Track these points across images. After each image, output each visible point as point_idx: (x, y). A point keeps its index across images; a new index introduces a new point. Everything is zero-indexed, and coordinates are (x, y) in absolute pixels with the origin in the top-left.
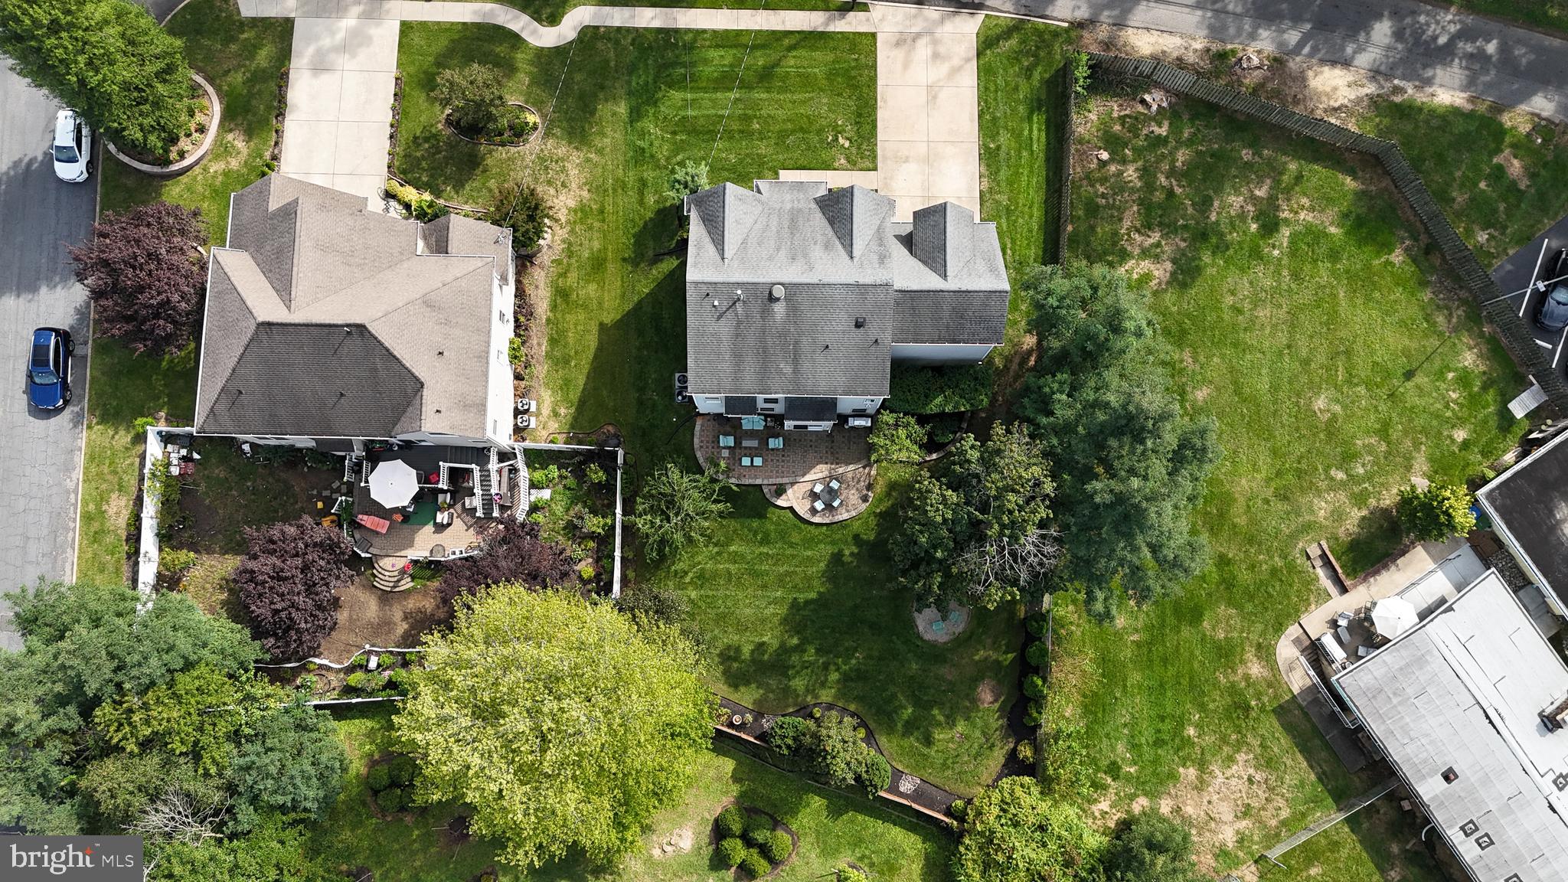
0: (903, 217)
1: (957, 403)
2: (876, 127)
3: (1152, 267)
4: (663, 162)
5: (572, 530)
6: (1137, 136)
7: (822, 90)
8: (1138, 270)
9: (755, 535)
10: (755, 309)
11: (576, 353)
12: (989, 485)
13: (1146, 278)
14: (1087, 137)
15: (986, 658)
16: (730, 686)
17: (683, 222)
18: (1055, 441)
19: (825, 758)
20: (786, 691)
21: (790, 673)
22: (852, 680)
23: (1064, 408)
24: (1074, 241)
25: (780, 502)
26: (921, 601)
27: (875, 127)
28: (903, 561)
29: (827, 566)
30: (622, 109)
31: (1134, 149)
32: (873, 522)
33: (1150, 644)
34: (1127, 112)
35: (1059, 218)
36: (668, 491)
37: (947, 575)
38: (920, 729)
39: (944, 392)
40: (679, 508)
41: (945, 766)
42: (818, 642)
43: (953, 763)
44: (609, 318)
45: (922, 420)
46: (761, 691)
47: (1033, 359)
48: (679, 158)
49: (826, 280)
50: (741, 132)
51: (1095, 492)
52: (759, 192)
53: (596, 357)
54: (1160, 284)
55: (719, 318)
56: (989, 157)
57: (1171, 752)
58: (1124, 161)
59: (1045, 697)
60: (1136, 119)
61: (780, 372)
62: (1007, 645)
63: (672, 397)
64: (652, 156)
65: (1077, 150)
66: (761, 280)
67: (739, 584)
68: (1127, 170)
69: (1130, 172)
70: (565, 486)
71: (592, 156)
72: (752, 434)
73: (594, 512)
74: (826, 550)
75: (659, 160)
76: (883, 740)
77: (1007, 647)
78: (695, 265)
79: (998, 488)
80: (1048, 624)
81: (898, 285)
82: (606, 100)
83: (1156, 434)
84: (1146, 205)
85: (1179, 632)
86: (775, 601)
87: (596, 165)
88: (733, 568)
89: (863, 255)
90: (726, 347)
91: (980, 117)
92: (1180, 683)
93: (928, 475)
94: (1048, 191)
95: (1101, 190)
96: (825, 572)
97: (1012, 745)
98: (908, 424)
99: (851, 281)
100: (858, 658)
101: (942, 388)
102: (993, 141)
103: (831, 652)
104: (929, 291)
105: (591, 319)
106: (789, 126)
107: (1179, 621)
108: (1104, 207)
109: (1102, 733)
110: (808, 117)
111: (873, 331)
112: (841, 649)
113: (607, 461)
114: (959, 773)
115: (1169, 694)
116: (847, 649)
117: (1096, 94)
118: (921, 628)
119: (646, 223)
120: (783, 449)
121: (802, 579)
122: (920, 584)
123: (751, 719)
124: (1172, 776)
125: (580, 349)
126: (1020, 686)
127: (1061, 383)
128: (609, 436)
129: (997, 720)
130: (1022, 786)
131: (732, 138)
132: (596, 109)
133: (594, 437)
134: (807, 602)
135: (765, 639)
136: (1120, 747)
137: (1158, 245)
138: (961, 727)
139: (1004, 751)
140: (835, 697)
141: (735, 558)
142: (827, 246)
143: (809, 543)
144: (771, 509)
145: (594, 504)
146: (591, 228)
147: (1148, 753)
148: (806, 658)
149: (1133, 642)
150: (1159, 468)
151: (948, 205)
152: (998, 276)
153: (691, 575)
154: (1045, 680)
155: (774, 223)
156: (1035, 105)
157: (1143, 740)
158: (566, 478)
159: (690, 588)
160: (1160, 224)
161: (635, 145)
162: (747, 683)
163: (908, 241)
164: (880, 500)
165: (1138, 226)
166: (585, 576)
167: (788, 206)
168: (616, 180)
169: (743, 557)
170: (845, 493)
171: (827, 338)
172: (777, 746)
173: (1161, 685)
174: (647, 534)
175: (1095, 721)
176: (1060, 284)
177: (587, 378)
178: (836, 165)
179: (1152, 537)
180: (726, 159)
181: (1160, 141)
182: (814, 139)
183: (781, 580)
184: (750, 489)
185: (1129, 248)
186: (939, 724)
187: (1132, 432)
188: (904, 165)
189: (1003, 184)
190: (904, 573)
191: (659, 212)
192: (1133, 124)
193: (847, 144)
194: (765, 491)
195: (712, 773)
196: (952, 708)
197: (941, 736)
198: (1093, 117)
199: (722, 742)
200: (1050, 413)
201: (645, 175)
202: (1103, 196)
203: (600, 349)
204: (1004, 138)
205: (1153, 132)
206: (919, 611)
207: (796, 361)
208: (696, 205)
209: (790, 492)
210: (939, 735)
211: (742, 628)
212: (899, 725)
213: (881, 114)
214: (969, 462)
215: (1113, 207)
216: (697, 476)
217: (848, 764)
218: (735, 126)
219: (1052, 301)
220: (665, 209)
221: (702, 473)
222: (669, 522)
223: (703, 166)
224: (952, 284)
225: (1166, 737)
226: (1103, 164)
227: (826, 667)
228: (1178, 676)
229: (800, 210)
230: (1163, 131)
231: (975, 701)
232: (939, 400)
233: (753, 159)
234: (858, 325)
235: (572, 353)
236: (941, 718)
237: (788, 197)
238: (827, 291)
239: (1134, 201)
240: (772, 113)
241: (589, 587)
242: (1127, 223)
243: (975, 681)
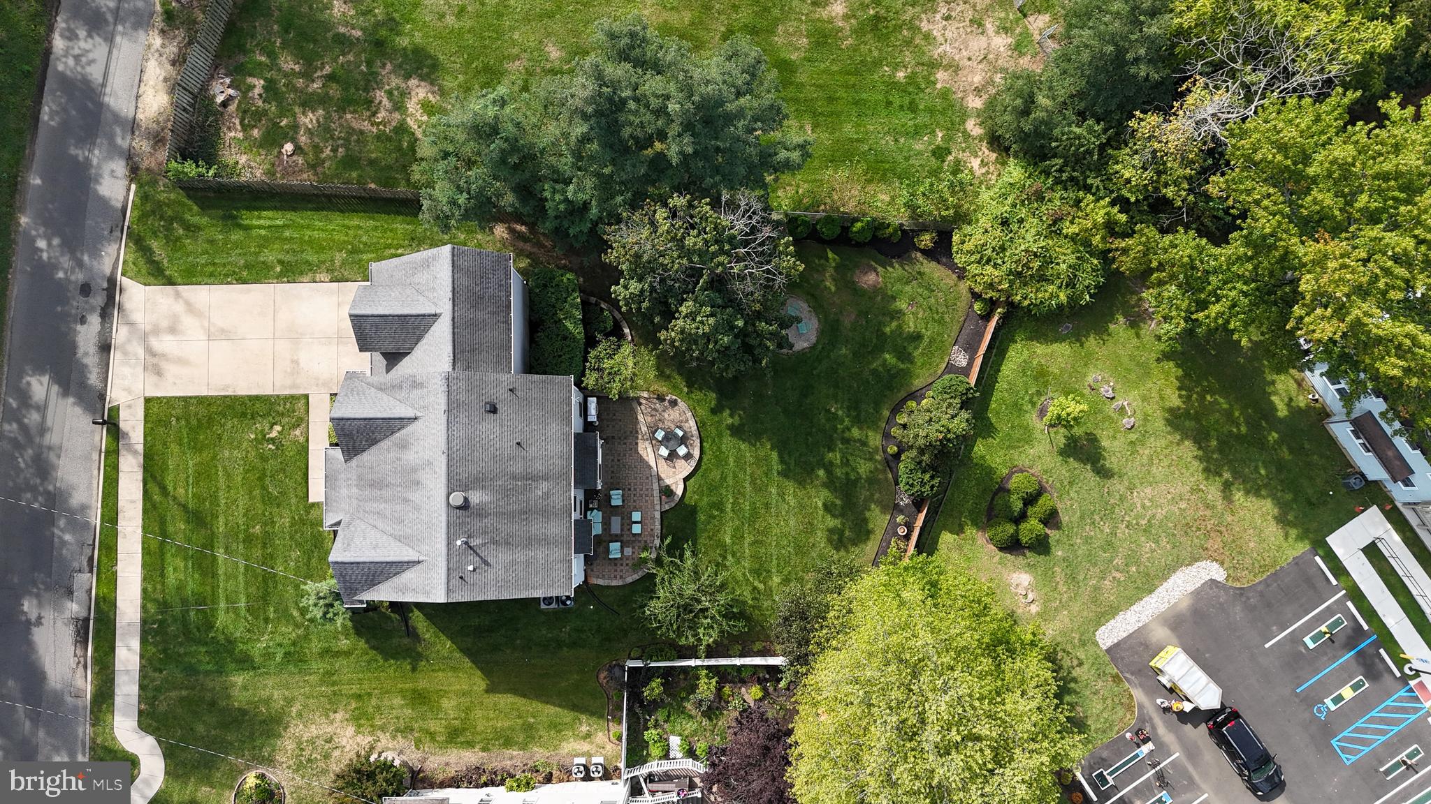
0: (364, 362)
1: (572, 306)
2: (257, 396)
3: (414, 100)
4: (301, 631)
5: (712, 711)
6: (265, 113)
7: (214, 458)
8: (418, 115)
9: (714, 517)
10: (478, 524)
11: (519, 717)
12: (676, 266)
13: (427, 108)
14: (267, 166)
15: (834, 280)
16: (868, 539)
17: (373, 607)
18: (619, 199)
19: (949, 440)
20: (872, 481)
21: (853, 478)
22: (858, 415)
23: (582, 189)
24: (388, 182)
25: (679, 492)
26: (783, 343)
27: (257, 398)
28: (744, 362)
29: (744, 441)
30: (239, 679)
31: (281, 116)
32: (697, 395)
33: (814, 114)
34: (237, 122)
35: (359, 198)
36: (675, 611)
37: (759, 315)
38: (905, 344)
39: (560, 320)
40: (691, 599)
41: (941, 322)
42: (822, 449)
43: (937, 313)
44: (480, 683)
45: (591, 343)
46: (873, 506)
47: (518, 227)
48: (295, 613)
49: (443, 446)
50: (264, 546)
51: (681, 153)
52: (338, 524)
53: (524, 696)
54: (433, 93)
55: (487, 564)
56: (291, 272)
57: (921, 95)
58: (295, 127)
59: (874, 220)
60: (245, 112)
61: (547, 495)
62: (820, 258)
63: (569, 611)
64: (294, 644)
65: (283, 177)
66: (444, 518)
67: (765, 532)
68: (305, 124)
69: (307, 121)
70: (665, 722)
71: (294, 710)
72: (606, 523)
73: (693, 689)
74: (728, 442)
75: (299, 637)
76: (917, 383)
77: (822, 258)
78: (427, 593)
79: (680, 257)
80: (799, 216)
81: (447, 367)
82: (229, 697)
83: (615, 85)
84: (345, 105)
85: (802, 85)
86: (782, 495)
87: (305, 706)
88: (748, 539)
89: (412, 406)
90: (520, 556)
91: (245, 282)
92: (854, 86)
93: (664, 332)
94: (329, 209)
95: (328, 152)
96: (750, 443)
97: (919, 254)
98: (597, 357)
99: (444, 418)
100: (837, 409)
101: (556, 322)
102: (273, 268)
103: (831, 436)
104: (454, 333)
105: (482, 703)
106: (257, 492)
107: (791, 83)
108: (347, 149)
109: (904, 165)
110: (247, 471)
111: (500, 394)
112: (828, 426)
113: (639, 678)
114: (947, 307)
115: (864, 96)
116: (828, 420)
117: (217, 155)
118: (806, 345)
119: (373, 648)
120: (623, 490)
121: (759, 467)
122: (769, 343)
123: (902, 517)
124: (945, 94)
125: (515, 713)
126: (860, 245)
127: (554, 191)
128: (611, 678)
129: (894, 268)
130: (963, 243)
131: (272, 556)
132: (239, 709)
133: (612, 693)
134: (782, 461)
135: (820, 504)
136: (918, 146)
137: (390, 93)
138: (902, 305)
139: (925, 261)
140: (875, 430)
141: (738, 537)
142: (403, 446)
143: (720, 461)
144: (687, 500)
145: (683, 689)
146: (378, 708)
147: (923, 119)
148: (838, 462)
149: (813, 130)
150: (653, 84)
151: (354, 312)
152: (434, 258)
153: (756, 583)
154: (856, 220)
155: (375, 506)
156: (231, 221)
157: (911, 123)
158: (657, 721)
159: (770, 583)
160: (366, 90)
161: (281, 664)
162: (865, 521)
163: (393, 358)
164: (675, 387)
165: (368, 114)
166: (760, 694)
167: (354, 490)
168: (322, 682)
169: (736, 529)
170: (668, 424)
171: (509, 445)
172: (932, 490)
173: (856, 103)
174: (720, 632)
175: (893, 170)
176: (442, 191)
177: (547, 703)
178: (301, 439)
179: (728, 93)
180: (297, 561)
181: (270, 87)
182: (272, 464)
183: (759, 489)
184: (666, 523)
185: (394, 124)
186: (900, 327)
187: (615, 112)
188: (302, 364)
189: (323, 257)
190: (757, 361)
191: (359, 633)
192: (250, 116)
193: (278, 428)
194: (667, 507)
195: (955, 555)
196: (884, 314)
197: (911, 324)
198: (243, 160)
199: (926, 545)
200: (586, 206)
201: (315, 650)
202: (334, 150)
203: (515, 691)
204: (270, 256)
205: (260, 95)
206: (791, 346)
207: (535, 478)
208: (355, 594)
209: (668, 482)
210: (911, 326)
211: (810, 529)
212: (902, 366)
213: (243, 390)
214: (642, 291)
215: (347, 140)
216: (658, 580)
217: (953, 417)
218: (257, 552)
219: (462, 199)
220: (355, 627)
221: (654, 576)
222: (707, 609)
223: (307, 587)
224: (445, 308)
225: (907, 100)
226: (298, 149)
227: (846, 441)
228: (846, 86)
229: (360, 478)
230: (259, 83)
231: (876, 290)
232: (569, 325)
233: (296, 532)
234: (494, 410)
235: (520, 721)
236: (894, 324)
237: (344, 492)
238: (456, 444)
239: (340, 118)
240: (242, 512)
241: (771, 689)
242: (366, 126)
243: (856, 291)
